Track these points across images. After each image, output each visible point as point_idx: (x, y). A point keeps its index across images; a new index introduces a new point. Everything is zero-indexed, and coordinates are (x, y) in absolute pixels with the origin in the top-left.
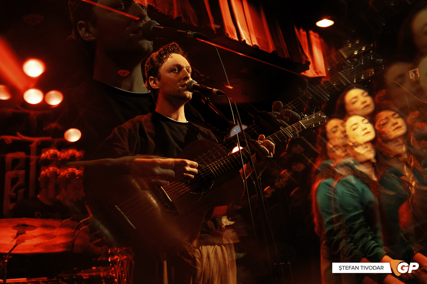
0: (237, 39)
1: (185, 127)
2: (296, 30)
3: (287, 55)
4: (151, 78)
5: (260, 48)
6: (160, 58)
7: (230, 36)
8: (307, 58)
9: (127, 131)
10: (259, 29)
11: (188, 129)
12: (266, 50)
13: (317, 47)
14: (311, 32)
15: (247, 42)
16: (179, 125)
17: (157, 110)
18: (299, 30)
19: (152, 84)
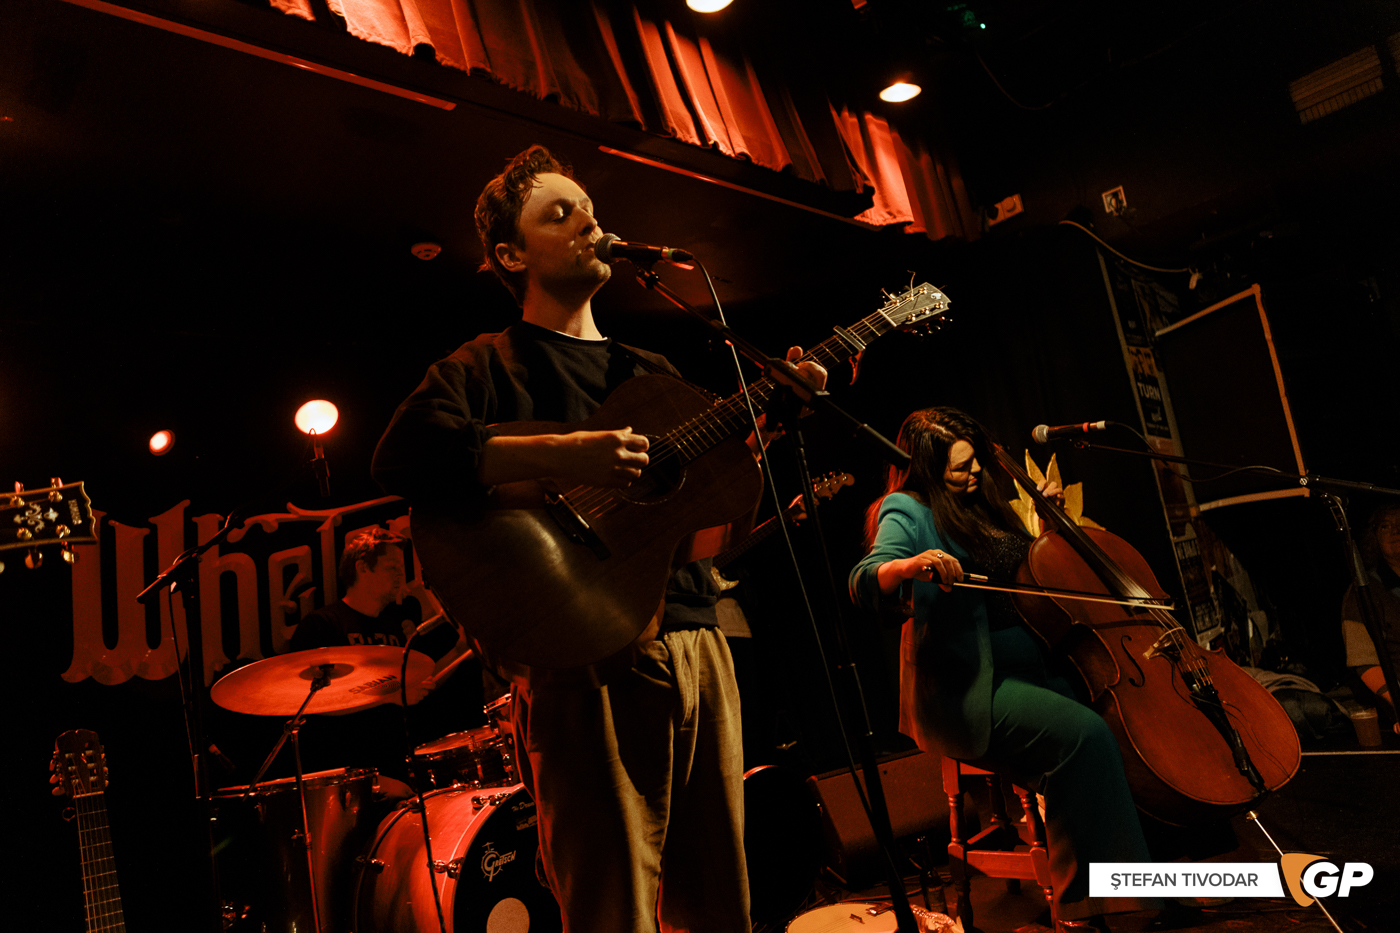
0: (698, 143)
1: (602, 351)
2: (834, 113)
3: (819, 175)
4: (501, 248)
5: (754, 161)
6: (512, 190)
7: (680, 135)
8: (866, 178)
9: (462, 371)
10: (747, 116)
11: (609, 355)
12: (768, 166)
13: (887, 151)
14: (869, 117)
15: (722, 148)
16: (586, 348)
17: (526, 318)
18: (839, 114)
19: (505, 261)
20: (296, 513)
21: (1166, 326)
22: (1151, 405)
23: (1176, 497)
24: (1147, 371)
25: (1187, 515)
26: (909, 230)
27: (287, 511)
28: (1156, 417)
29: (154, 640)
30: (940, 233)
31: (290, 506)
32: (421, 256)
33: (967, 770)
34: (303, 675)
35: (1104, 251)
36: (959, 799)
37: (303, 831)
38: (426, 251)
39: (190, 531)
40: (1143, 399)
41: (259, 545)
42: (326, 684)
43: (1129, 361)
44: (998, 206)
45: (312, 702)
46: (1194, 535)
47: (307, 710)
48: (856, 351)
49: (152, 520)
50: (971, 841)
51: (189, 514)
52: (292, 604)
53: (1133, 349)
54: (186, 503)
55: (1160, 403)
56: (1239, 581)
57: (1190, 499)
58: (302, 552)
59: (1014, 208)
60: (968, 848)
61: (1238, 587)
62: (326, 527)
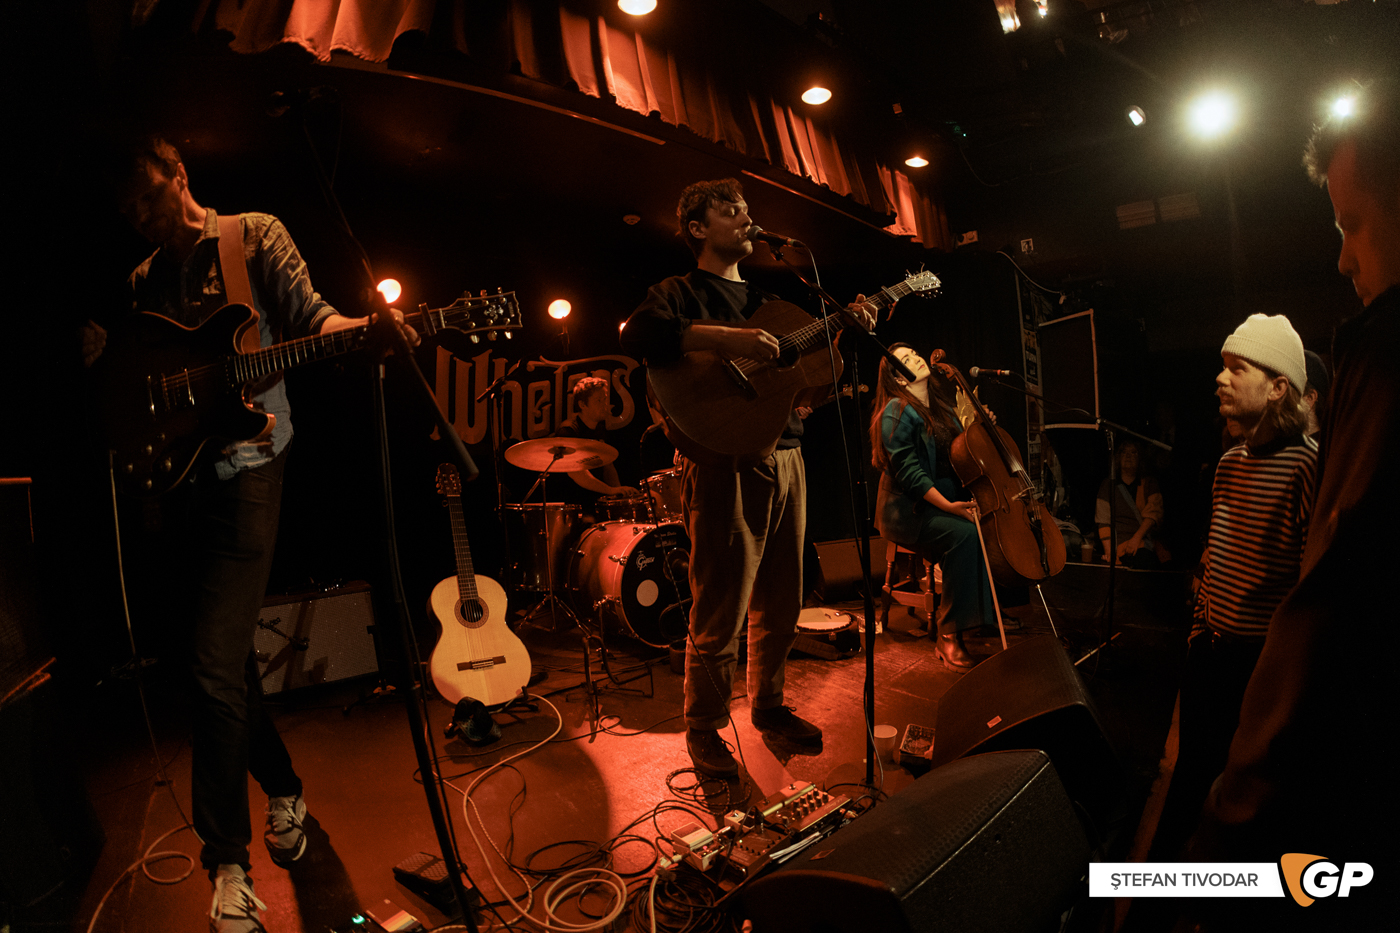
0: (800, 175)
1: (744, 288)
2: (878, 167)
3: (866, 202)
4: (694, 224)
5: (831, 189)
7: (790, 169)
8: (893, 207)
10: (829, 164)
12: (838, 192)
13: (906, 194)
14: (897, 172)
15: (813, 179)
16: (733, 284)
17: (700, 266)
18: (881, 168)
19: (693, 231)
20: (545, 362)
21: (1045, 322)
22: (1031, 365)
23: (1035, 419)
24: (1032, 346)
25: (1038, 430)
26: (913, 240)
27: (539, 360)
28: (1032, 372)
29: (471, 423)
30: (931, 245)
31: (541, 357)
32: (628, 223)
33: (901, 549)
34: (550, 451)
35: (1019, 274)
36: (893, 564)
37: (545, 530)
38: (631, 220)
39: (491, 368)
40: (1027, 361)
41: (524, 378)
42: (561, 457)
43: (1024, 338)
44: (964, 235)
45: (554, 465)
46: (1039, 441)
47: (550, 470)
48: (894, 301)
49: (474, 359)
50: (895, 586)
51: (491, 357)
52: (539, 412)
53: (1027, 331)
54: (490, 351)
55: (1035, 365)
56: (1056, 470)
57: (1041, 421)
58: (546, 384)
59: (973, 238)
60: (893, 589)
61: (1055, 473)
62: (559, 372)
